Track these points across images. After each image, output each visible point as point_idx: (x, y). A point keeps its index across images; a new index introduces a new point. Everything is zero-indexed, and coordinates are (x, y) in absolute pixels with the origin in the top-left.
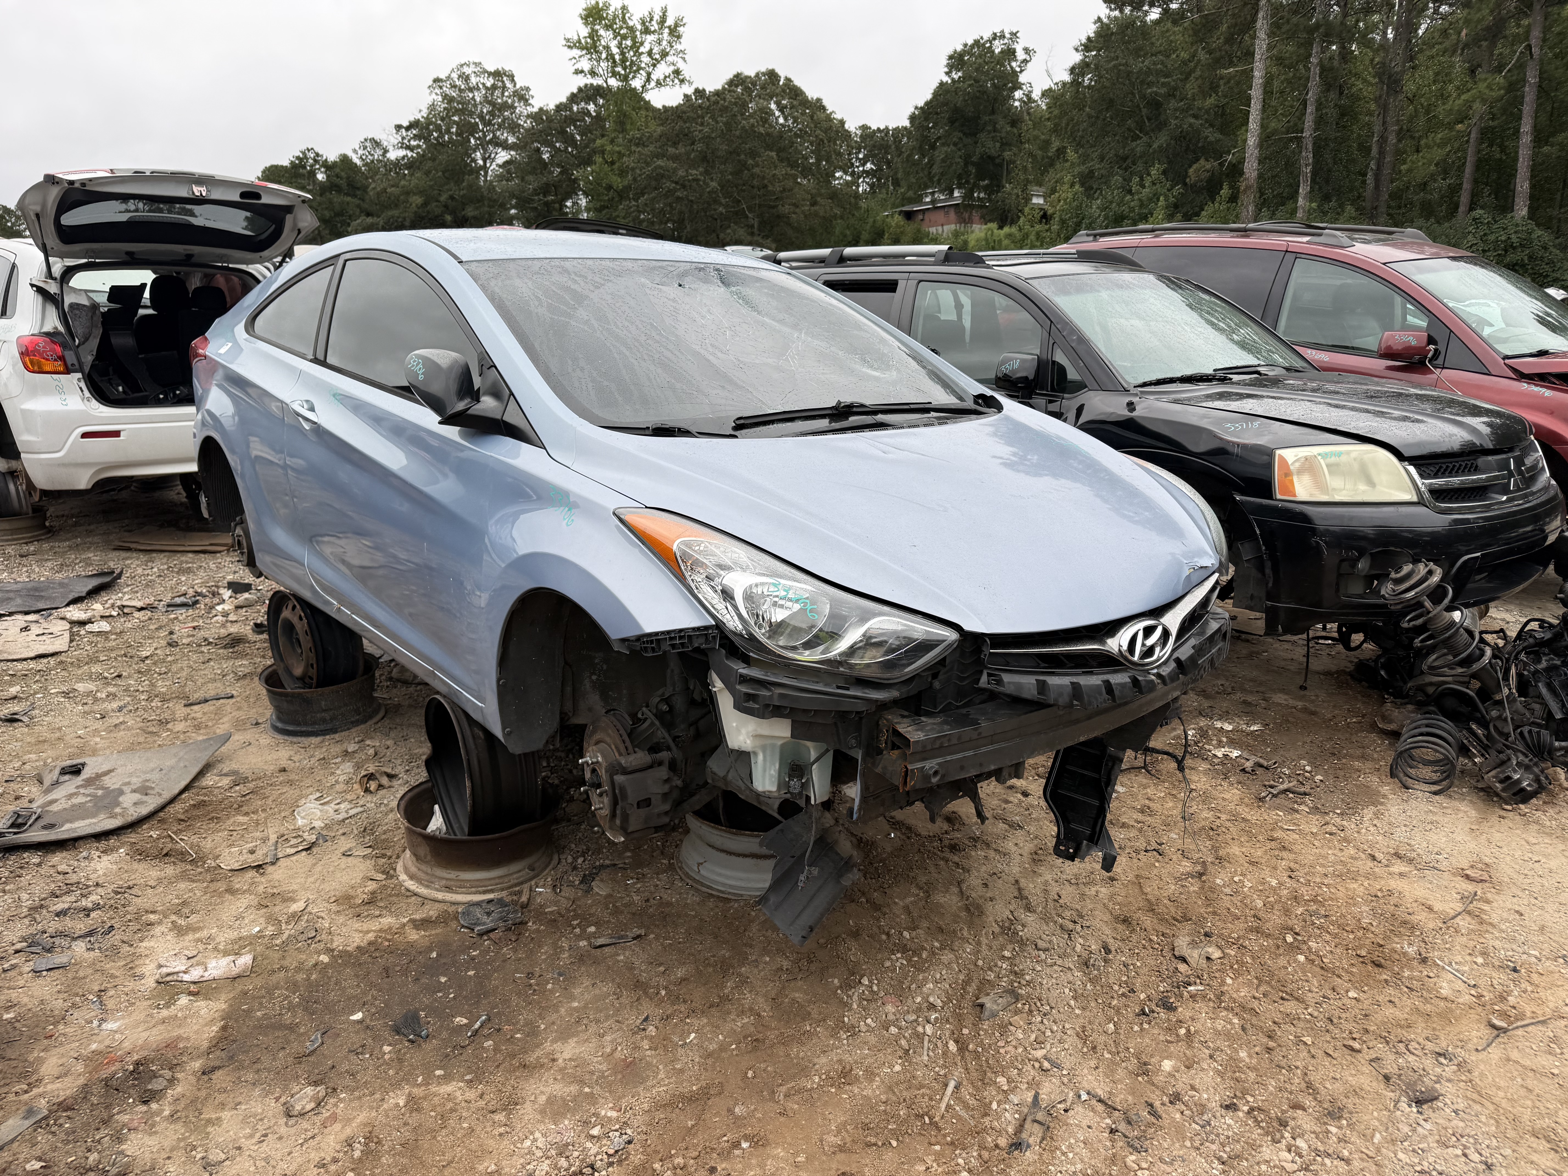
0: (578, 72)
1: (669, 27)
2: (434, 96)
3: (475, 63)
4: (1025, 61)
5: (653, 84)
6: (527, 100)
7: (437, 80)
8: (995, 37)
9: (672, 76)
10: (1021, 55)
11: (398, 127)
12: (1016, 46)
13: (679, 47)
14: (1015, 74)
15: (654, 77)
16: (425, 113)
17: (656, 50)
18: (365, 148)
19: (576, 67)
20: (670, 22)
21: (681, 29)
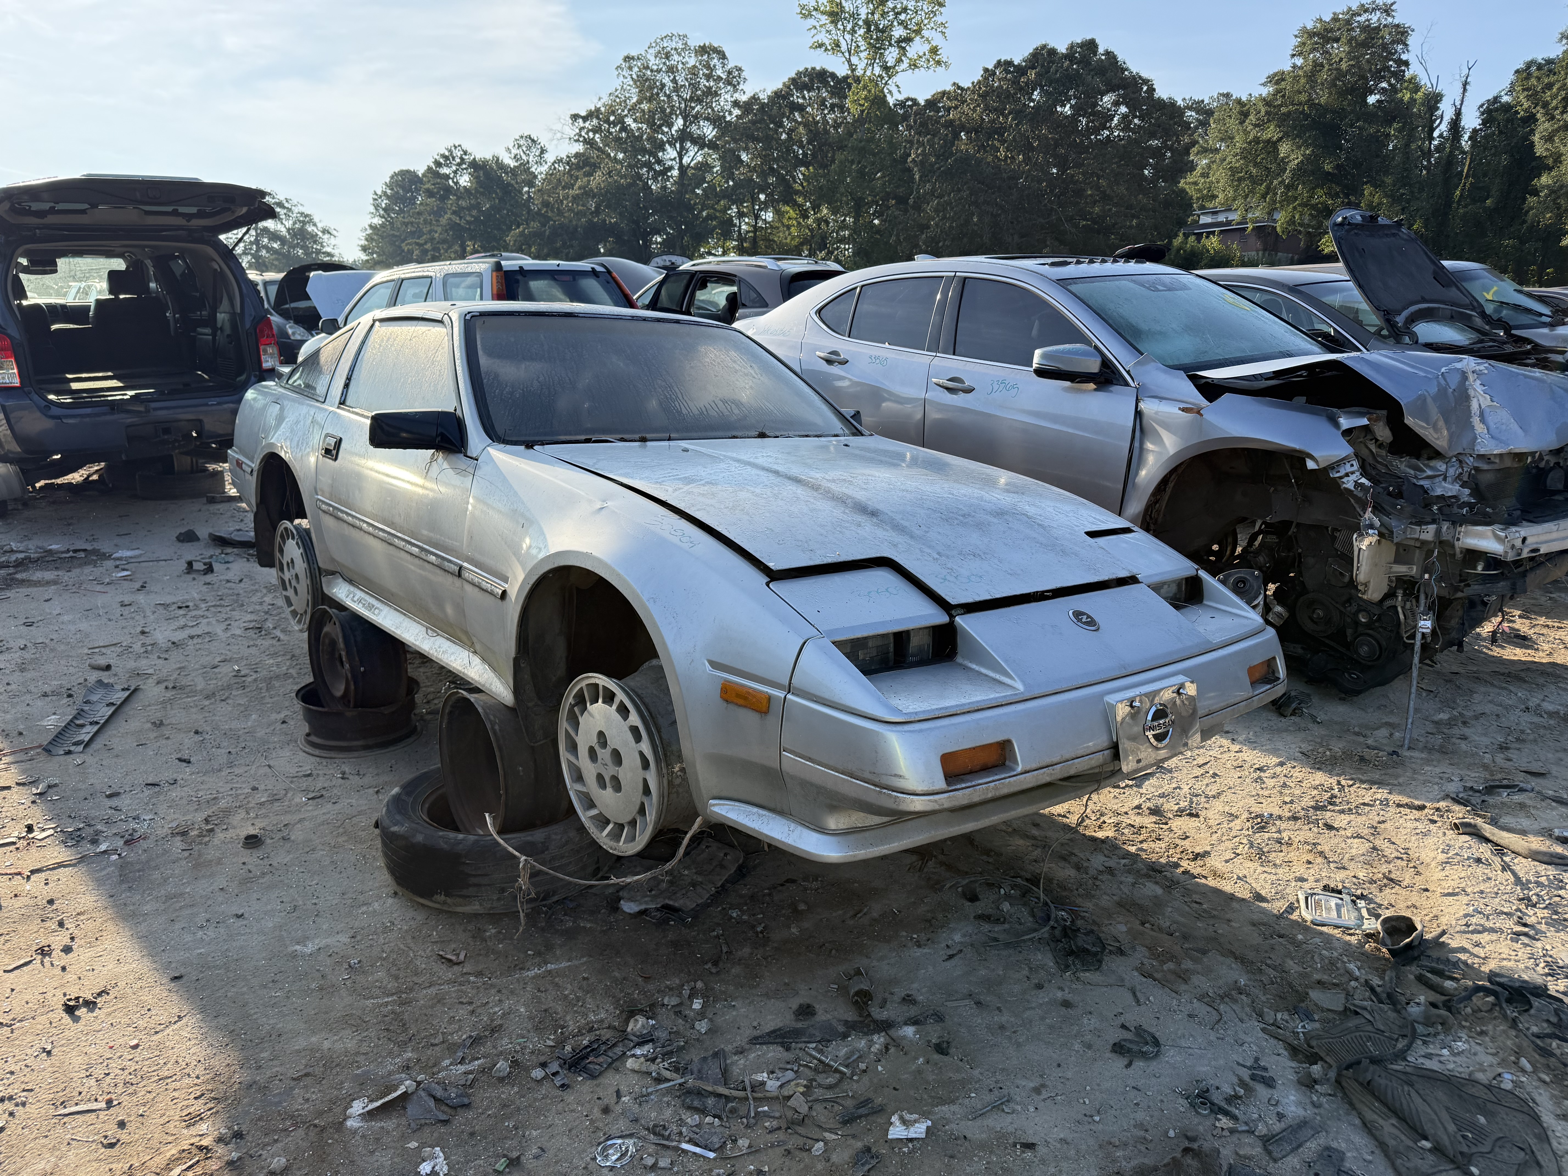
0: (816, 46)
2: (621, 78)
3: (678, 37)
5: (905, 65)
6: (735, 86)
7: (627, 59)
8: (1364, 9)
9: (927, 56)
11: (575, 117)
13: (939, 19)
15: (909, 55)
16: (606, 99)
18: (519, 146)
19: (816, 39)
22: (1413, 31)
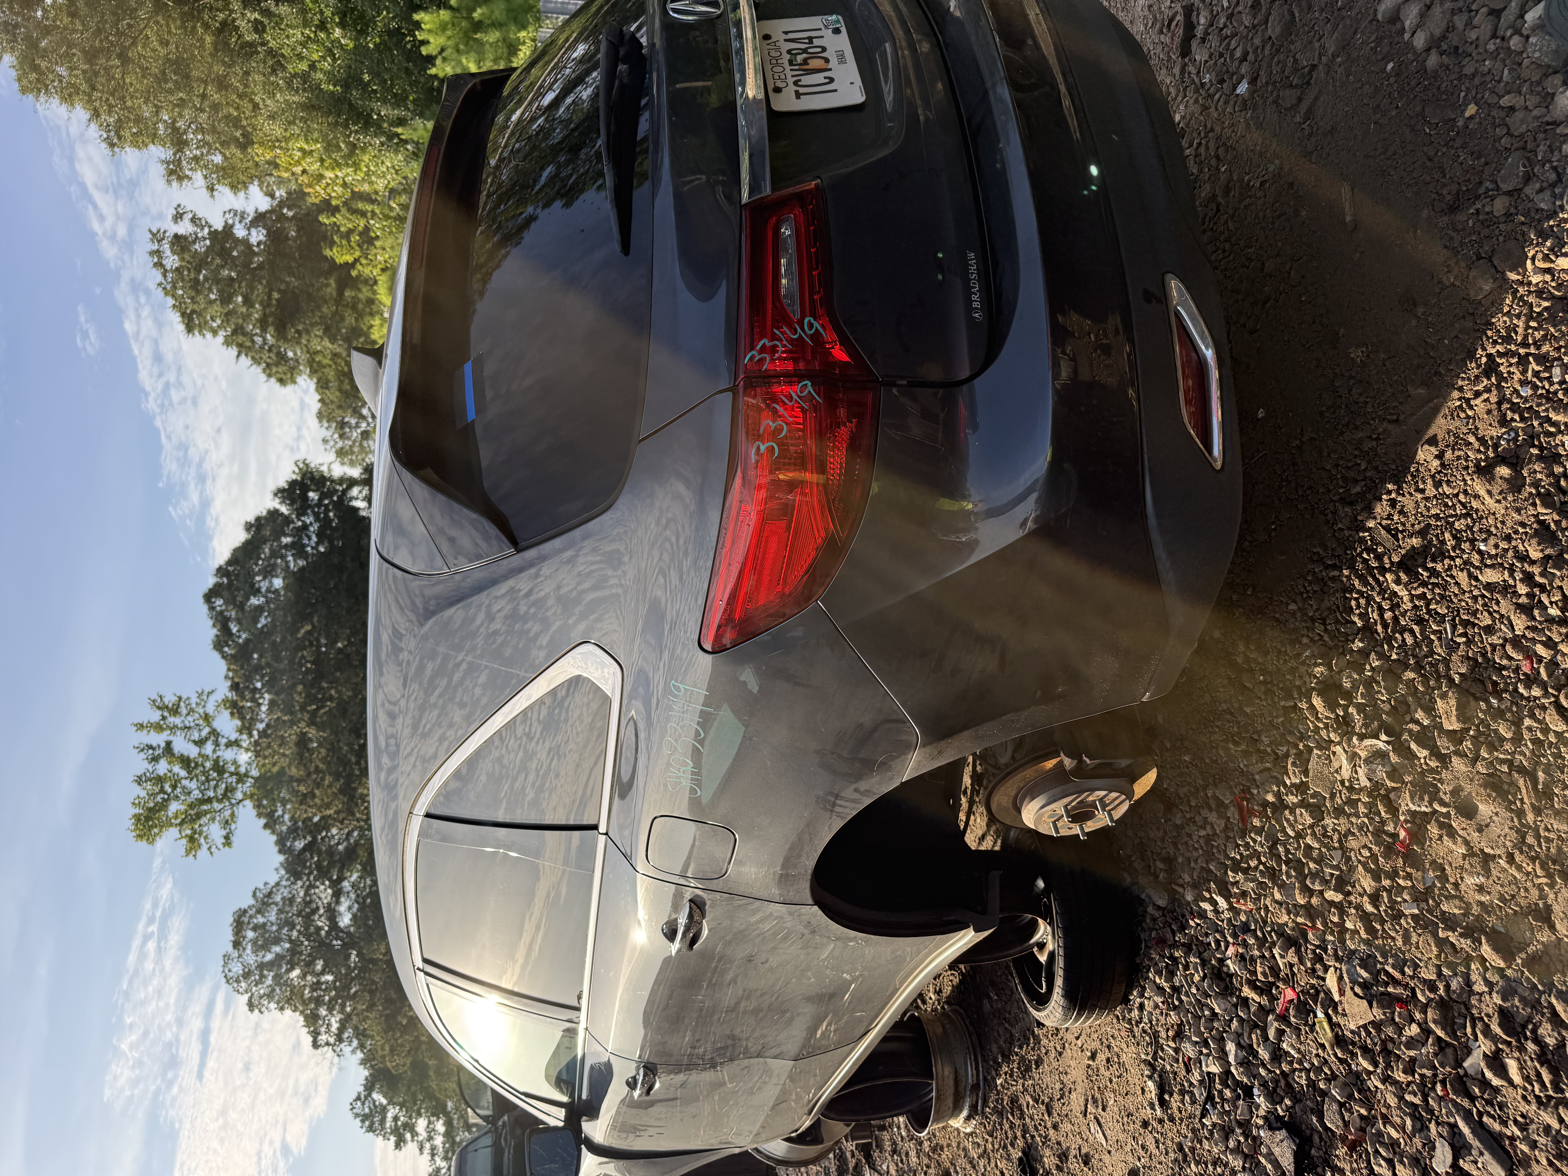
0: (228, 840)
1: (164, 718)
2: (272, 1007)
3: (225, 964)
4: (194, 220)
6: (272, 888)
7: (251, 1006)
8: (159, 265)
10: (185, 228)
12: (170, 234)
13: (194, 700)
14: (214, 235)
15: (234, 736)
17: (196, 736)
19: (221, 846)
20: (155, 716)
21: (166, 701)
22: (179, 206)
